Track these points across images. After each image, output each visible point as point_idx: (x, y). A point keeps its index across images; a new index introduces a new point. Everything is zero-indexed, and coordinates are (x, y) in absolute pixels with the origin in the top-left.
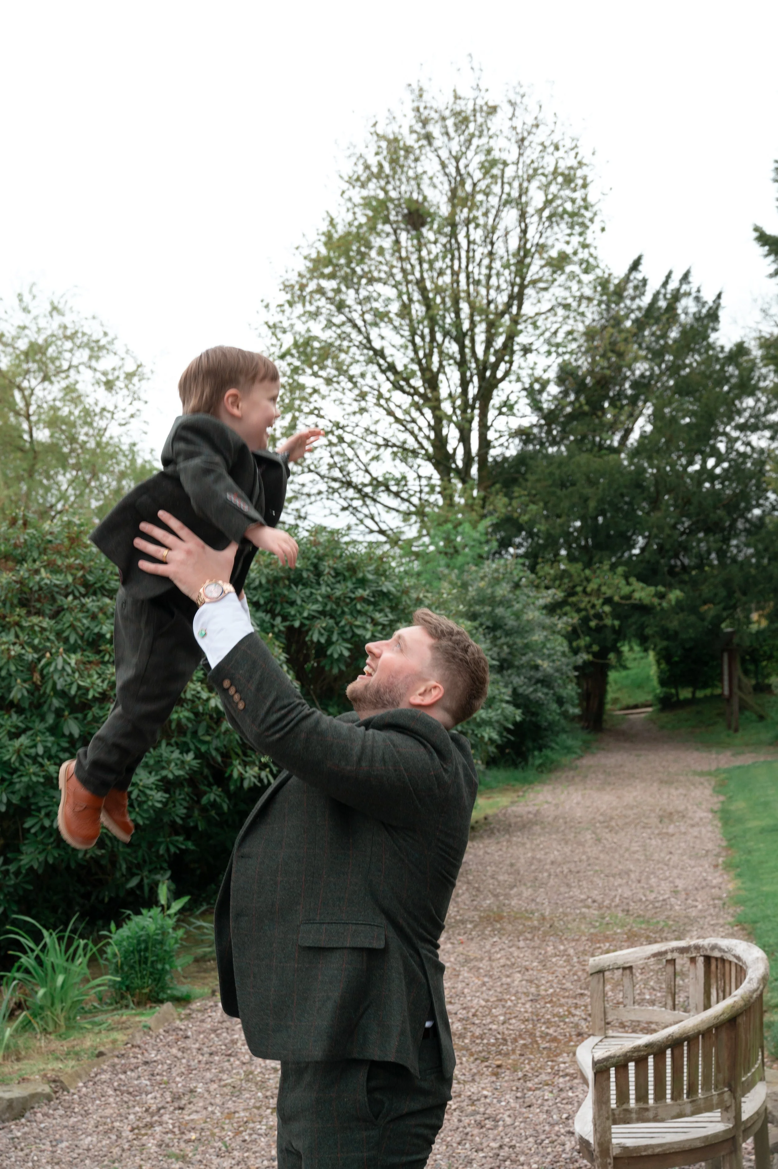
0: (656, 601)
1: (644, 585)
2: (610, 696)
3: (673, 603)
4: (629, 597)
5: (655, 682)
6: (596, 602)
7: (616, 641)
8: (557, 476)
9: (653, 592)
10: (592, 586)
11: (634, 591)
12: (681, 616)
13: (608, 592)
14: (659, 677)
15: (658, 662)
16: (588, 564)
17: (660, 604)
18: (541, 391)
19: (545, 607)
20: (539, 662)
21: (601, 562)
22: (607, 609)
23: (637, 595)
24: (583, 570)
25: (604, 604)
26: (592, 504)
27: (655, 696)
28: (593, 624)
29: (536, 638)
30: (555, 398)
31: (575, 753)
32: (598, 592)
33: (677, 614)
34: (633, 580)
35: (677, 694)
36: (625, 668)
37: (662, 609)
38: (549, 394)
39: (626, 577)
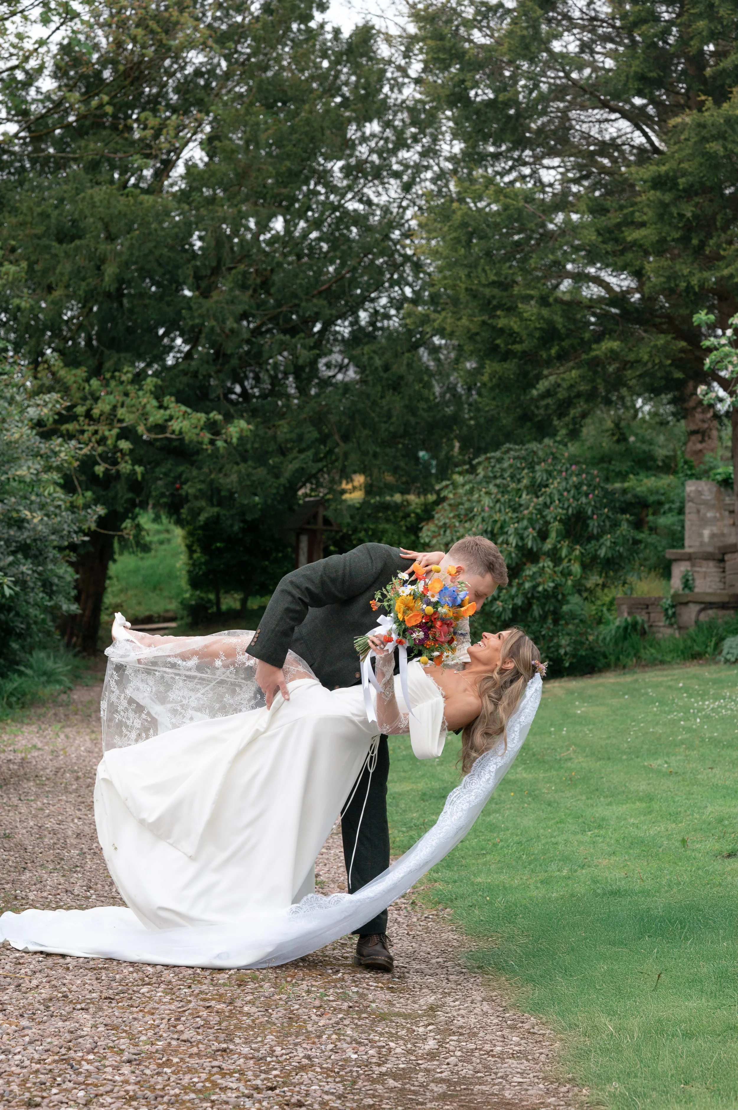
0: (207, 436)
1: (189, 410)
3: (235, 440)
4: (161, 428)
5: (183, 582)
6: (107, 433)
7: (132, 504)
8: (53, 221)
9: (202, 422)
10: (102, 408)
11: (171, 418)
12: (242, 466)
14: (189, 572)
15: (190, 548)
16: (97, 372)
17: (212, 442)
18: (27, 84)
19: (39, 423)
20: (26, 513)
21: (118, 369)
22: (125, 445)
23: (175, 425)
24: (87, 380)
25: (119, 437)
26: (110, 270)
27: (183, 603)
28: (100, 469)
29: (22, 472)
30: (48, 97)
31: (59, 682)
32: (111, 418)
33: (237, 464)
34: (169, 400)
35: (218, 603)
36: (146, 548)
37: (215, 454)
38: (38, 91)
39: (158, 394)
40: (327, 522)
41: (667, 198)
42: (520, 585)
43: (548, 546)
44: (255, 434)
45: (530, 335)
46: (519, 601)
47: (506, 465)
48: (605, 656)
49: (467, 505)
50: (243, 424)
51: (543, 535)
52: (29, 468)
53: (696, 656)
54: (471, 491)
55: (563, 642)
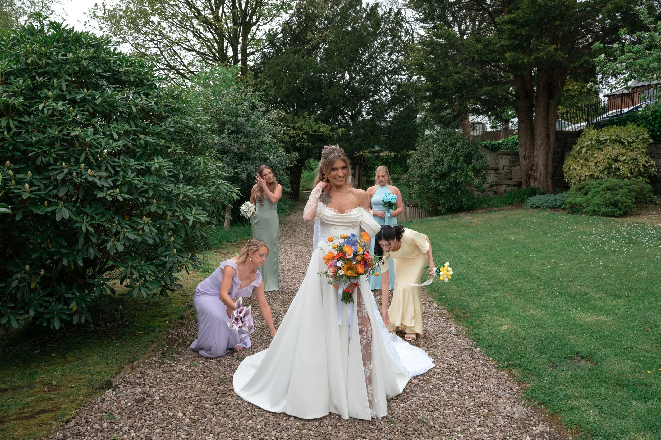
0: (331, 133)
1: (325, 125)
2: (301, 184)
3: (340, 134)
4: (315, 131)
6: (300, 133)
7: (308, 156)
9: (329, 129)
10: (298, 125)
13: (306, 128)
16: (296, 114)
17: (333, 135)
21: (302, 113)
22: (305, 137)
23: (321, 130)
25: (303, 134)
28: (298, 145)
32: (301, 128)
34: (319, 122)
36: (311, 169)
37: (333, 139)
39: (316, 120)
40: (364, 161)
41: (515, 27)
42: (449, 180)
43: (459, 165)
44: (345, 133)
45: (455, 87)
46: (448, 186)
47: (440, 137)
48: (476, 204)
49: (427, 151)
50: (343, 129)
51: (457, 162)
52: (268, 137)
53: (510, 204)
54: (428, 147)
55: (464, 200)
